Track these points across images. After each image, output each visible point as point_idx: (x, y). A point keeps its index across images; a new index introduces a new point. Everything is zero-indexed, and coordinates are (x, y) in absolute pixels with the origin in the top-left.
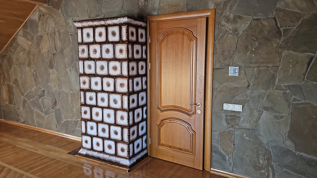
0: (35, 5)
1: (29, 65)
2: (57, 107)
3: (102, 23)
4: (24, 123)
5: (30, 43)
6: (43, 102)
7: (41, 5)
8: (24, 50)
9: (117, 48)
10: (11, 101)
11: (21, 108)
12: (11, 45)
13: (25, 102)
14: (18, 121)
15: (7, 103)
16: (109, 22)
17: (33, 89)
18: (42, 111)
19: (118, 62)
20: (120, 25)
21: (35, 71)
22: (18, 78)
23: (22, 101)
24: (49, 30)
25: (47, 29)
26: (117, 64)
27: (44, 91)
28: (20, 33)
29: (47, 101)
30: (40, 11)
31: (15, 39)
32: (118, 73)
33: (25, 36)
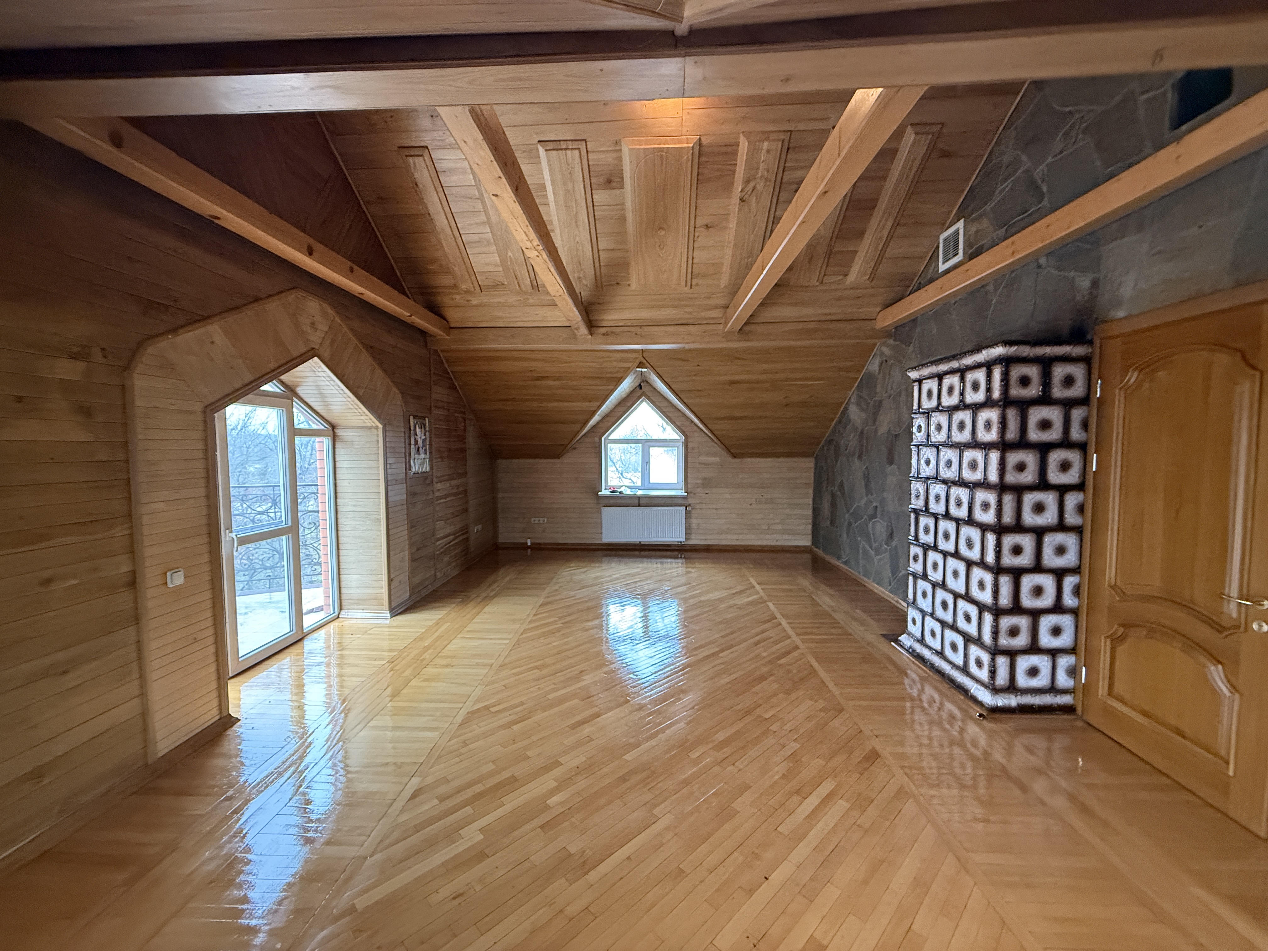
0: (875, 345)
1: (860, 457)
2: (894, 543)
3: (955, 364)
4: (846, 563)
5: (864, 416)
6: (873, 529)
7: (883, 344)
8: (856, 429)
9: (980, 418)
10: (833, 522)
11: (845, 536)
12: (840, 422)
13: (850, 524)
14: (839, 558)
15: (828, 523)
16: (969, 361)
17: (863, 502)
18: (871, 547)
19: (980, 450)
20: (989, 366)
21: (867, 468)
22: (844, 481)
23: (846, 522)
24: (892, 388)
25: (889, 388)
26: (978, 455)
27: (876, 507)
28: (852, 401)
29: (880, 528)
30: (882, 354)
31: (846, 409)
32: (978, 476)
33: (858, 404)
